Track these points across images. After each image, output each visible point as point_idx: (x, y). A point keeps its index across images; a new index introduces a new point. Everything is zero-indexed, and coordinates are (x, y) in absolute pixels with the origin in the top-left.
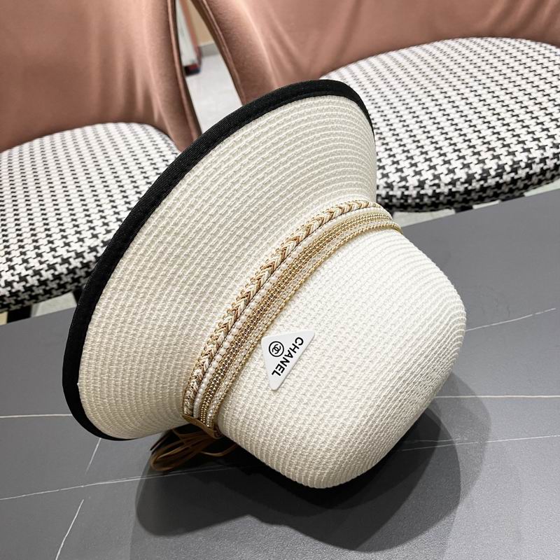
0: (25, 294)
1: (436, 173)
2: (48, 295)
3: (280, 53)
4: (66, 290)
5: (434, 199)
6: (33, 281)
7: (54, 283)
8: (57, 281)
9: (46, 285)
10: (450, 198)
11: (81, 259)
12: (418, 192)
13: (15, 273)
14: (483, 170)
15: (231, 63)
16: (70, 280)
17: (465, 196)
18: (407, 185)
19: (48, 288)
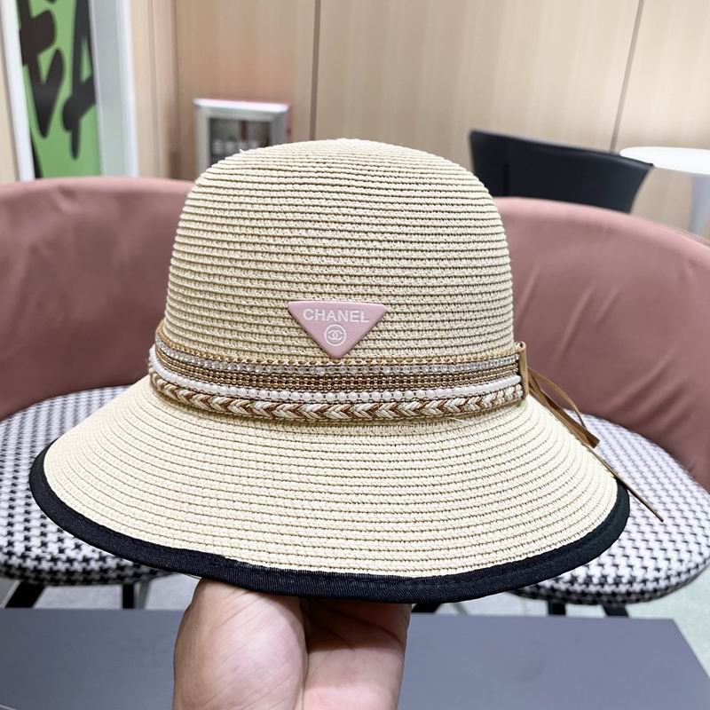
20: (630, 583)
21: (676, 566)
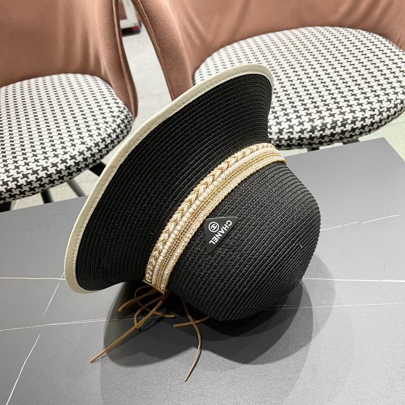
0: (6, 194)
1: (291, 124)
2: (22, 195)
3: (191, 32)
4: (35, 192)
5: (288, 142)
6: (12, 185)
7: (26, 187)
8: (29, 186)
9: (22, 188)
10: (299, 141)
11: (46, 172)
12: (278, 137)
14: (323, 124)
15: (155, 40)
16: (38, 185)
17: (310, 141)
19: (22, 190)
20: (353, 122)
21: (386, 105)
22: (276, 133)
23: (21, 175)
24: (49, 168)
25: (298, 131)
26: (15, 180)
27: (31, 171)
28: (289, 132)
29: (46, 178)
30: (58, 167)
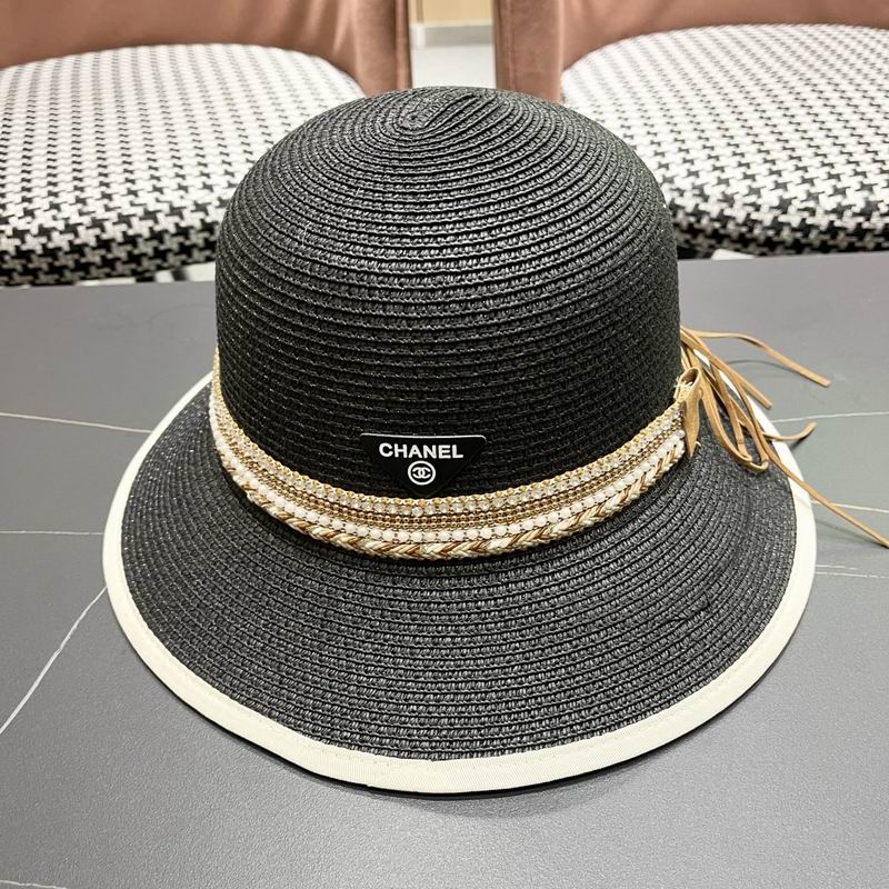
0: (69, 257)
1: (813, 190)
2: (107, 270)
5: (799, 235)
6: (87, 236)
7: (122, 248)
8: (129, 248)
9: (109, 250)
10: (827, 237)
11: (176, 219)
12: (776, 218)
13: (60, 216)
16: (150, 251)
17: (854, 239)
18: (759, 202)
19: (110, 256)
22: (772, 208)
23: (113, 216)
24: (186, 213)
25: (830, 209)
26: (98, 224)
27: (140, 211)
28: (806, 209)
29: (174, 235)
30: (207, 214)
